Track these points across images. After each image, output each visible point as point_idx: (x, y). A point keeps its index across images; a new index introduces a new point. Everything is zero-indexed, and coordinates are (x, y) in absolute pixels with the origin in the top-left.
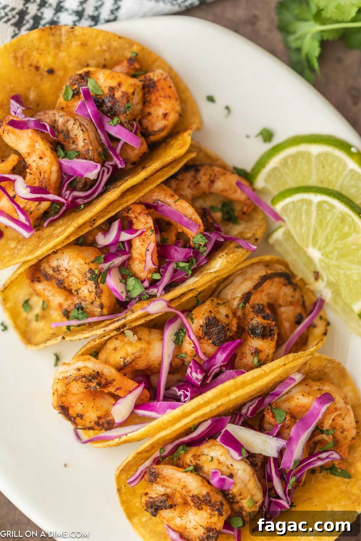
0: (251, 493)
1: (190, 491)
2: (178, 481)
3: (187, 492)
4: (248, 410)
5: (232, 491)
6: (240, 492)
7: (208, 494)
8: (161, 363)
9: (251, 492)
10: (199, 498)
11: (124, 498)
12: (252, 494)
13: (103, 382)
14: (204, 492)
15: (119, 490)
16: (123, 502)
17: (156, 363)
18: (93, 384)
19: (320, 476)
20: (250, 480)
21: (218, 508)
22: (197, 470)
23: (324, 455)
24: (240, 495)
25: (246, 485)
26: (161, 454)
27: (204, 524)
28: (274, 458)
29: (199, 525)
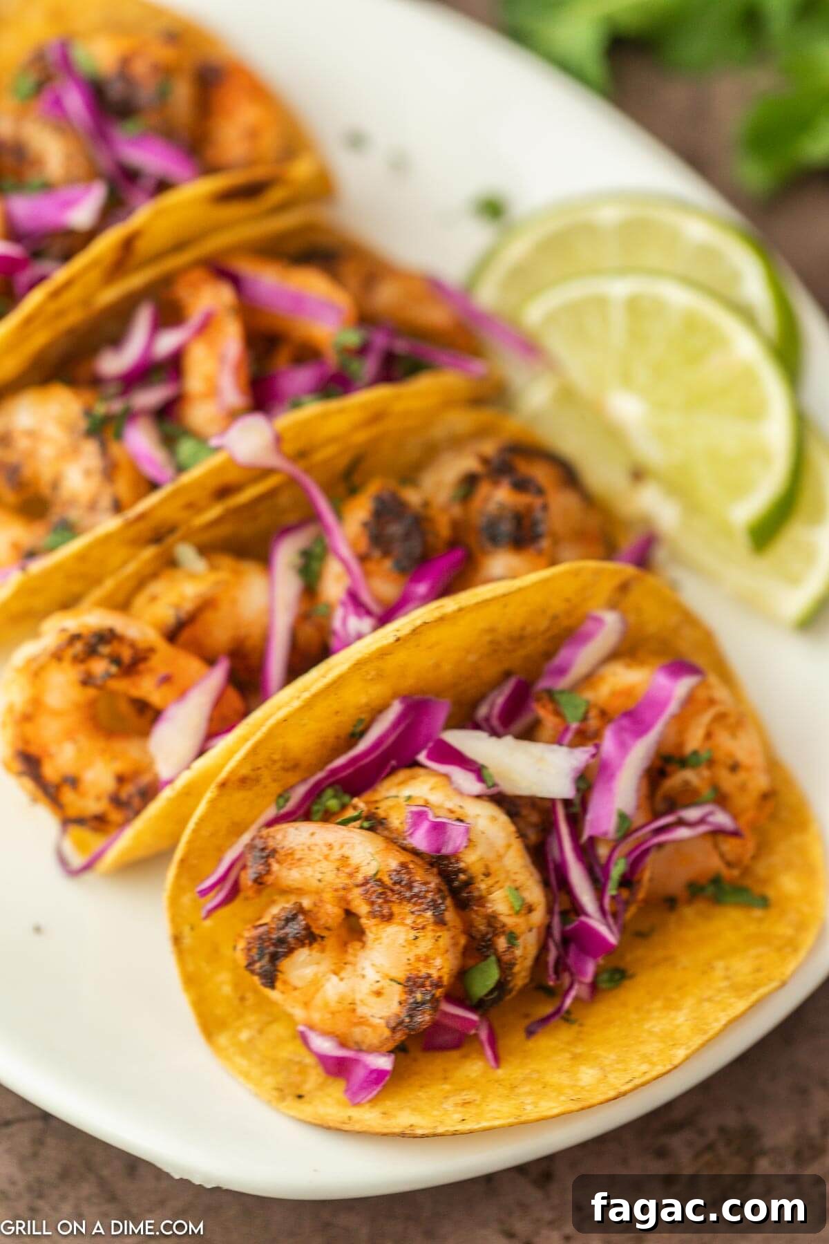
0: (515, 881)
1: (357, 869)
2: (325, 850)
3: (351, 875)
4: (492, 707)
5: (465, 862)
6: (487, 867)
7: (404, 865)
8: (266, 638)
9: (515, 877)
10: (380, 882)
11: (191, 968)
12: (518, 884)
13: (126, 654)
14: (394, 864)
15: (177, 940)
16: (191, 981)
17: (256, 632)
18: (99, 667)
19: (688, 912)
20: (509, 846)
21: (434, 901)
22: (374, 823)
23: (692, 814)
24: (487, 875)
25: (500, 857)
26: (280, 808)
27: (401, 975)
28: (567, 803)
29: (386, 976)
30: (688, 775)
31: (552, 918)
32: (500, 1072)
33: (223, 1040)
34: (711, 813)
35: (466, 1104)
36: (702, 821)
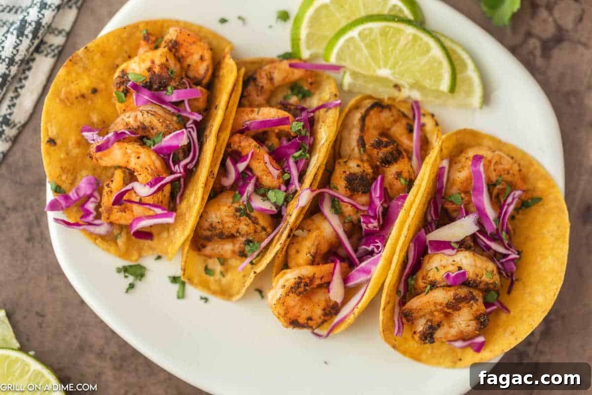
4: (431, 216)
5: (470, 278)
6: (476, 274)
7: (455, 294)
8: (337, 236)
9: (483, 267)
10: (451, 302)
11: (403, 349)
12: (485, 269)
13: (308, 281)
15: (394, 347)
16: (404, 353)
17: (334, 240)
19: (520, 216)
20: (475, 260)
21: (471, 297)
23: (509, 200)
24: (477, 276)
25: (476, 266)
26: (399, 296)
27: (471, 317)
28: (478, 231)
29: (467, 321)
30: (498, 187)
31: (496, 264)
32: (512, 313)
33: (424, 357)
34: (514, 194)
35: (512, 333)
36: (513, 199)
